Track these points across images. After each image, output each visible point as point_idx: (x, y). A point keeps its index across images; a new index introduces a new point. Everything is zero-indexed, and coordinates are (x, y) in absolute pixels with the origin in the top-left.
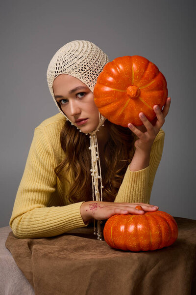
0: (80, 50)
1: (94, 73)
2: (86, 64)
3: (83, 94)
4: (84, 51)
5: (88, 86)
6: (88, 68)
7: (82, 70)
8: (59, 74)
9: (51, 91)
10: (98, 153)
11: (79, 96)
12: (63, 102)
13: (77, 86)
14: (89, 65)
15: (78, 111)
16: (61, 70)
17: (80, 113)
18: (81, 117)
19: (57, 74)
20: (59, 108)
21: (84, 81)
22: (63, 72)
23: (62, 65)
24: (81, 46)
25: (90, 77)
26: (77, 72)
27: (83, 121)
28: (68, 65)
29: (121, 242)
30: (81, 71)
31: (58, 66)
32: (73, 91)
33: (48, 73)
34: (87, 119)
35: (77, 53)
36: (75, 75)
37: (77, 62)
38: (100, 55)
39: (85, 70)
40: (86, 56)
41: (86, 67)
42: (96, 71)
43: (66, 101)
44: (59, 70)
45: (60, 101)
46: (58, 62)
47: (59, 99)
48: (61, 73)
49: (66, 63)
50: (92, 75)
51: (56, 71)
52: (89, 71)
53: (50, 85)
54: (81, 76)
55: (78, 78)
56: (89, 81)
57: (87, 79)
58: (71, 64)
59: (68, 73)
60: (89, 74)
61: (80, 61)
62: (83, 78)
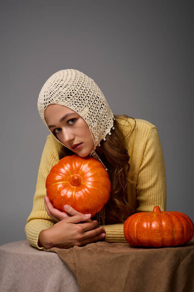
0: (64, 80)
1: (81, 98)
2: (71, 91)
3: (74, 120)
4: (68, 80)
5: (77, 112)
8: (48, 105)
11: (71, 123)
12: (57, 131)
14: (74, 91)
15: (72, 137)
16: (49, 100)
17: (74, 139)
18: (76, 143)
19: (46, 105)
21: (72, 108)
22: (51, 103)
23: (49, 96)
25: (77, 103)
26: (64, 101)
27: (79, 146)
28: (55, 95)
30: (67, 99)
31: (46, 97)
32: (63, 119)
33: (39, 105)
34: (81, 143)
35: (62, 82)
36: (62, 103)
37: (63, 91)
38: (84, 81)
39: (72, 97)
42: (82, 96)
43: (60, 129)
44: (47, 101)
45: (54, 130)
46: (46, 94)
47: (53, 128)
48: (49, 103)
49: (52, 93)
50: (79, 101)
51: (45, 102)
52: (75, 97)
53: (42, 117)
54: (68, 104)
56: (76, 107)
57: (75, 105)
58: (57, 93)
59: (55, 103)
60: (76, 101)
61: (66, 89)
62: (71, 105)
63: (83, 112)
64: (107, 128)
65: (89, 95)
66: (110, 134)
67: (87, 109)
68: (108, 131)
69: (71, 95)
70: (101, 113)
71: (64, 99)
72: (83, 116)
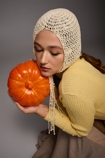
0: (69, 19)
5: (64, 49)
6: (70, 35)
7: (66, 36)
8: (48, 29)
13: (56, 45)
14: (71, 33)
16: (51, 27)
19: (46, 28)
21: (63, 44)
22: (51, 30)
23: (53, 24)
24: (71, 16)
25: (68, 43)
28: (58, 27)
30: (64, 36)
31: (50, 23)
32: (52, 47)
34: (50, 69)
36: (59, 36)
37: (65, 27)
39: (68, 36)
41: (69, 34)
44: (49, 27)
48: (49, 29)
49: (56, 23)
50: (70, 42)
51: (47, 26)
52: (69, 38)
54: (63, 40)
55: (61, 40)
56: (66, 46)
57: (66, 44)
59: (54, 32)
60: (69, 41)
61: (67, 27)
62: (64, 42)
63: (68, 52)
67: (71, 51)
71: (62, 34)
72: (66, 54)
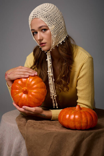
0: (47, 7)
1: (52, 20)
2: (49, 14)
3: (45, 30)
4: (49, 8)
5: (48, 26)
8: (34, 18)
9: (30, 26)
10: (51, 62)
11: (43, 31)
12: (35, 33)
13: (43, 25)
14: (50, 15)
15: (42, 39)
16: (36, 16)
17: (42, 40)
18: (43, 42)
20: (33, 37)
21: (46, 23)
22: (36, 17)
24: (48, 6)
25: (50, 21)
26: (44, 18)
27: (44, 44)
28: (40, 14)
29: (66, 123)
30: (45, 18)
31: (35, 14)
32: (40, 27)
33: (30, 17)
34: (46, 43)
35: (45, 8)
36: (42, 19)
37: (44, 13)
39: (48, 17)
40: (50, 10)
41: (49, 16)
42: (54, 19)
43: (37, 33)
44: (35, 16)
47: (33, 31)
48: (35, 17)
49: (38, 12)
50: (51, 21)
51: (33, 16)
52: (50, 18)
53: (30, 23)
54: (45, 20)
55: (44, 21)
56: (49, 23)
58: (41, 13)
59: (38, 18)
60: (50, 20)
61: (46, 12)
62: (46, 21)
63: (51, 27)
64: (60, 40)
65: (57, 20)
66: (61, 44)
67: (54, 26)
68: (61, 42)
69: (48, 16)
70: (60, 31)
71: (44, 17)
72: (51, 29)
